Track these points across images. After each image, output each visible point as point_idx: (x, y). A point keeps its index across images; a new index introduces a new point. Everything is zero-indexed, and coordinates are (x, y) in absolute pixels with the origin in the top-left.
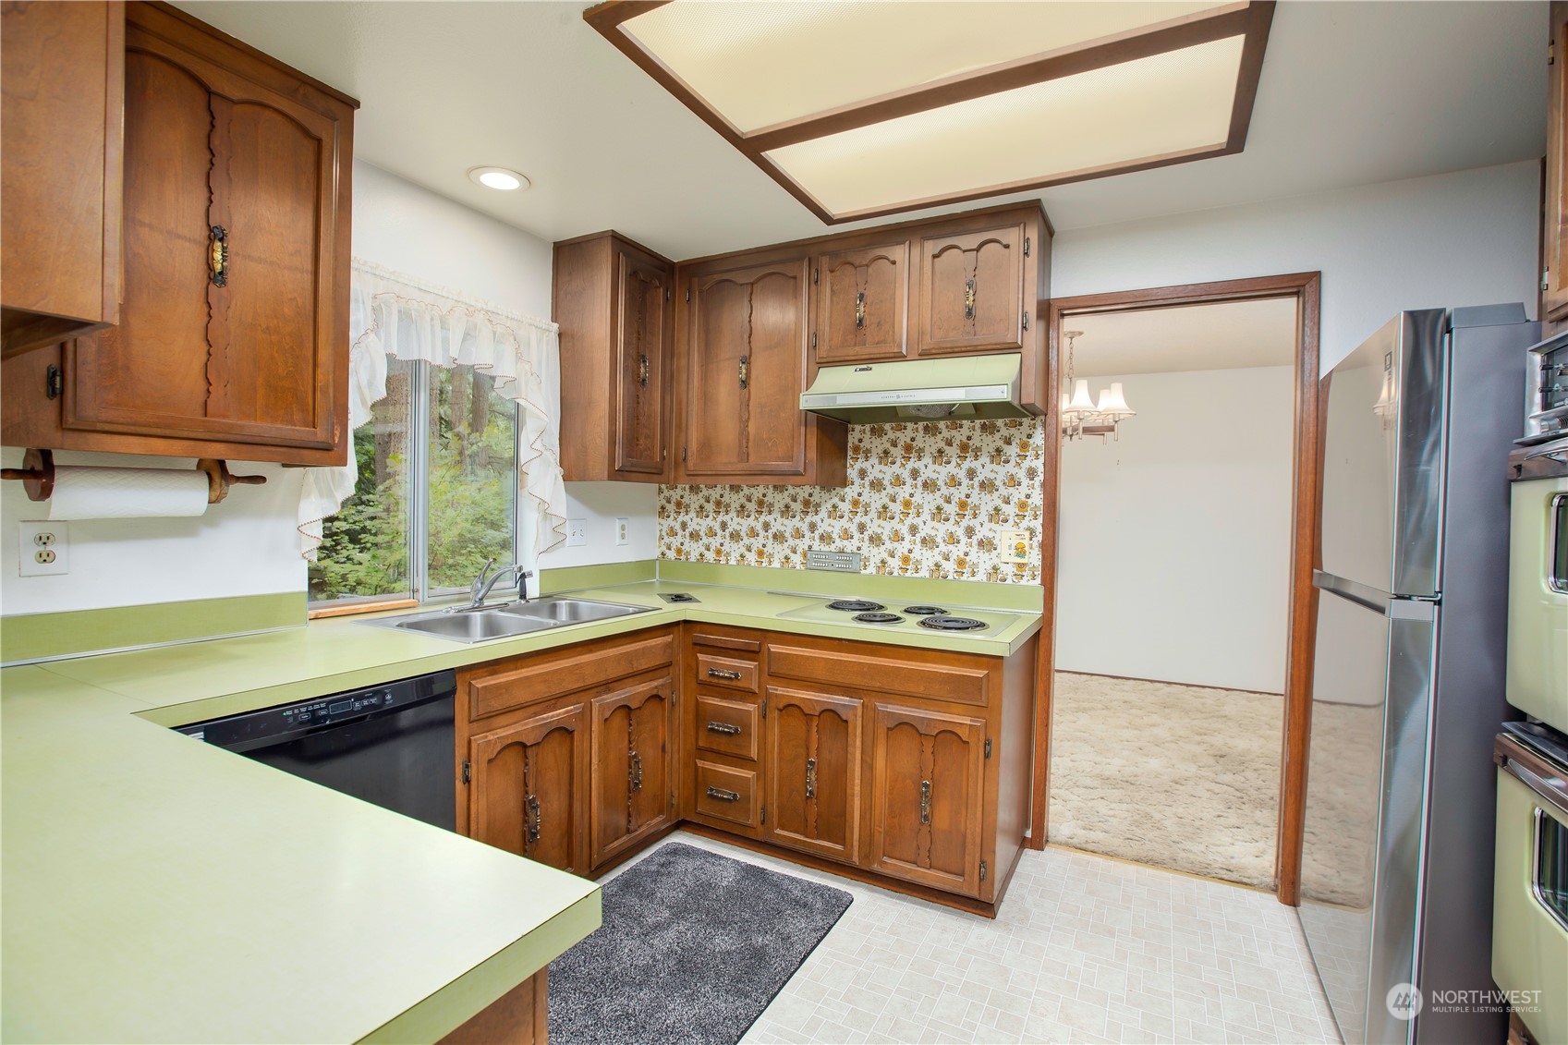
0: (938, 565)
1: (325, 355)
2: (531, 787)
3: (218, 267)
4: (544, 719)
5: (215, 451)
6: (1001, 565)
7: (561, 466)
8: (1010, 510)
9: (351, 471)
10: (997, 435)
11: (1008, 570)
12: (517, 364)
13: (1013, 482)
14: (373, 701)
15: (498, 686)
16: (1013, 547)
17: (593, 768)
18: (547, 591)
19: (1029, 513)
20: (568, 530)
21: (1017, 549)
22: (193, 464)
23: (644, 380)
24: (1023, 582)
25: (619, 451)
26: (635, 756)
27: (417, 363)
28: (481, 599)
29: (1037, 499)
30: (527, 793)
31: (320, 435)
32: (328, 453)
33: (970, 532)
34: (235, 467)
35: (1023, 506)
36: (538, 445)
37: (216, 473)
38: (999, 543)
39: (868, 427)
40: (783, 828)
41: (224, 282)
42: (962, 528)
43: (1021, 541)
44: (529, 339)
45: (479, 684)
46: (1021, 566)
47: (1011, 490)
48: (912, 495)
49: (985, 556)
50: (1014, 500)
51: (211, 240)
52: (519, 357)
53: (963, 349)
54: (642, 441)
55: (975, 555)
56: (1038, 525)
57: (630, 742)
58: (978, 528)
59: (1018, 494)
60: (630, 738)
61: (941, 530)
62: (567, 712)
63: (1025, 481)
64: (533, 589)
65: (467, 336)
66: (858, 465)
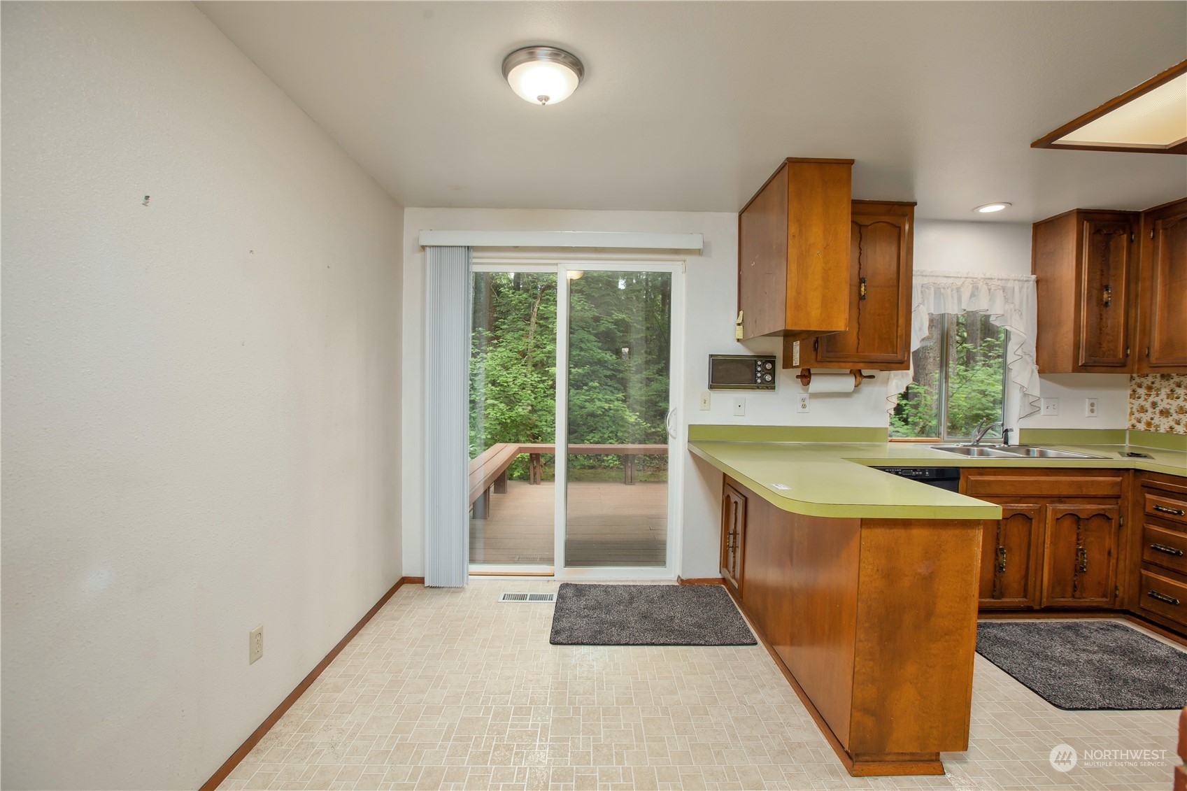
1: (901, 321)
2: (1001, 541)
3: (863, 294)
4: (1011, 506)
5: (859, 366)
7: (1037, 364)
9: (911, 372)
12: (1005, 304)
14: (921, 473)
15: (984, 482)
17: (1046, 546)
18: (1025, 442)
20: (1042, 404)
22: (848, 371)
23: (1107, 303)
25: (1082, 353)
26: (1082, 550)
27: (943, 316)
28: (978, 441)
30: (998, 544)
31: (899, 357)
32: (902, 365)
34: (865, 372)
36: (1019, 352)
37: (857, 373)
41: (865, 299)
44: (1014, 288)
45: (972, 478)
51: (860, 283)
52: (1006, 300)
54: (1104, 345)
57: (1078, 540)
60: (1078, 536)
62: (1027, 507)
64: (1014, 439)
65: (972, 295)
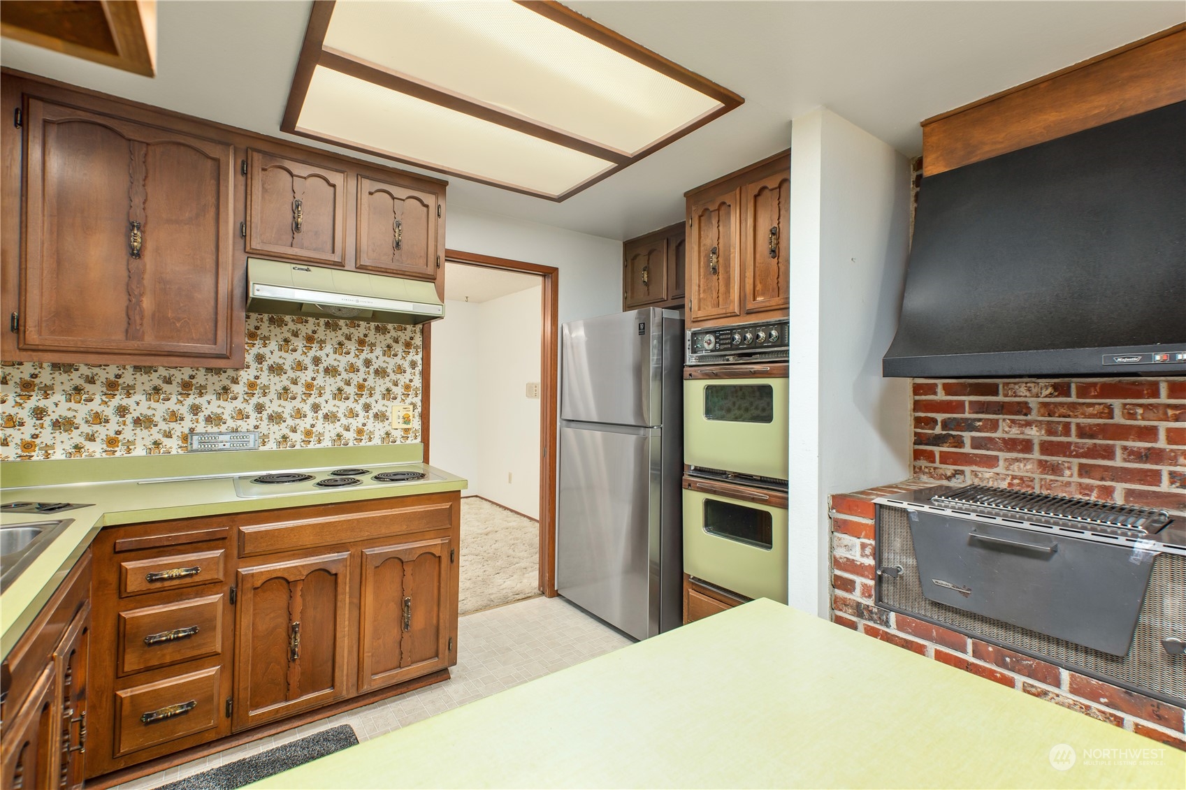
0: (339, 436)
6: (392, 431)
8: (398, 391)
10: (388, 336)
11: (397, 434)
13: (400, 370)
16: (401, 417)
19: (412, 393)
21: (404, 418)
24: (409, 442)
29: (418, 382)
33: (367, 407)
35: (407, 387)
38: (390, 415)
39: (266, 317)
40: (256, 707)
42: (360, 404)
43: (408, 413)
46: (406, 430)
47: (399, 376)
48: (314, 379)
49: (379, 425)
50: (401, 383)
53: (395, 272)
55: (371, 425)
56: (418, 400)
57: (67, 699)
58: (374, 404)
59: (403, 380)
61: (342, 407)
63: (409, 370)
66: (254, 351)
